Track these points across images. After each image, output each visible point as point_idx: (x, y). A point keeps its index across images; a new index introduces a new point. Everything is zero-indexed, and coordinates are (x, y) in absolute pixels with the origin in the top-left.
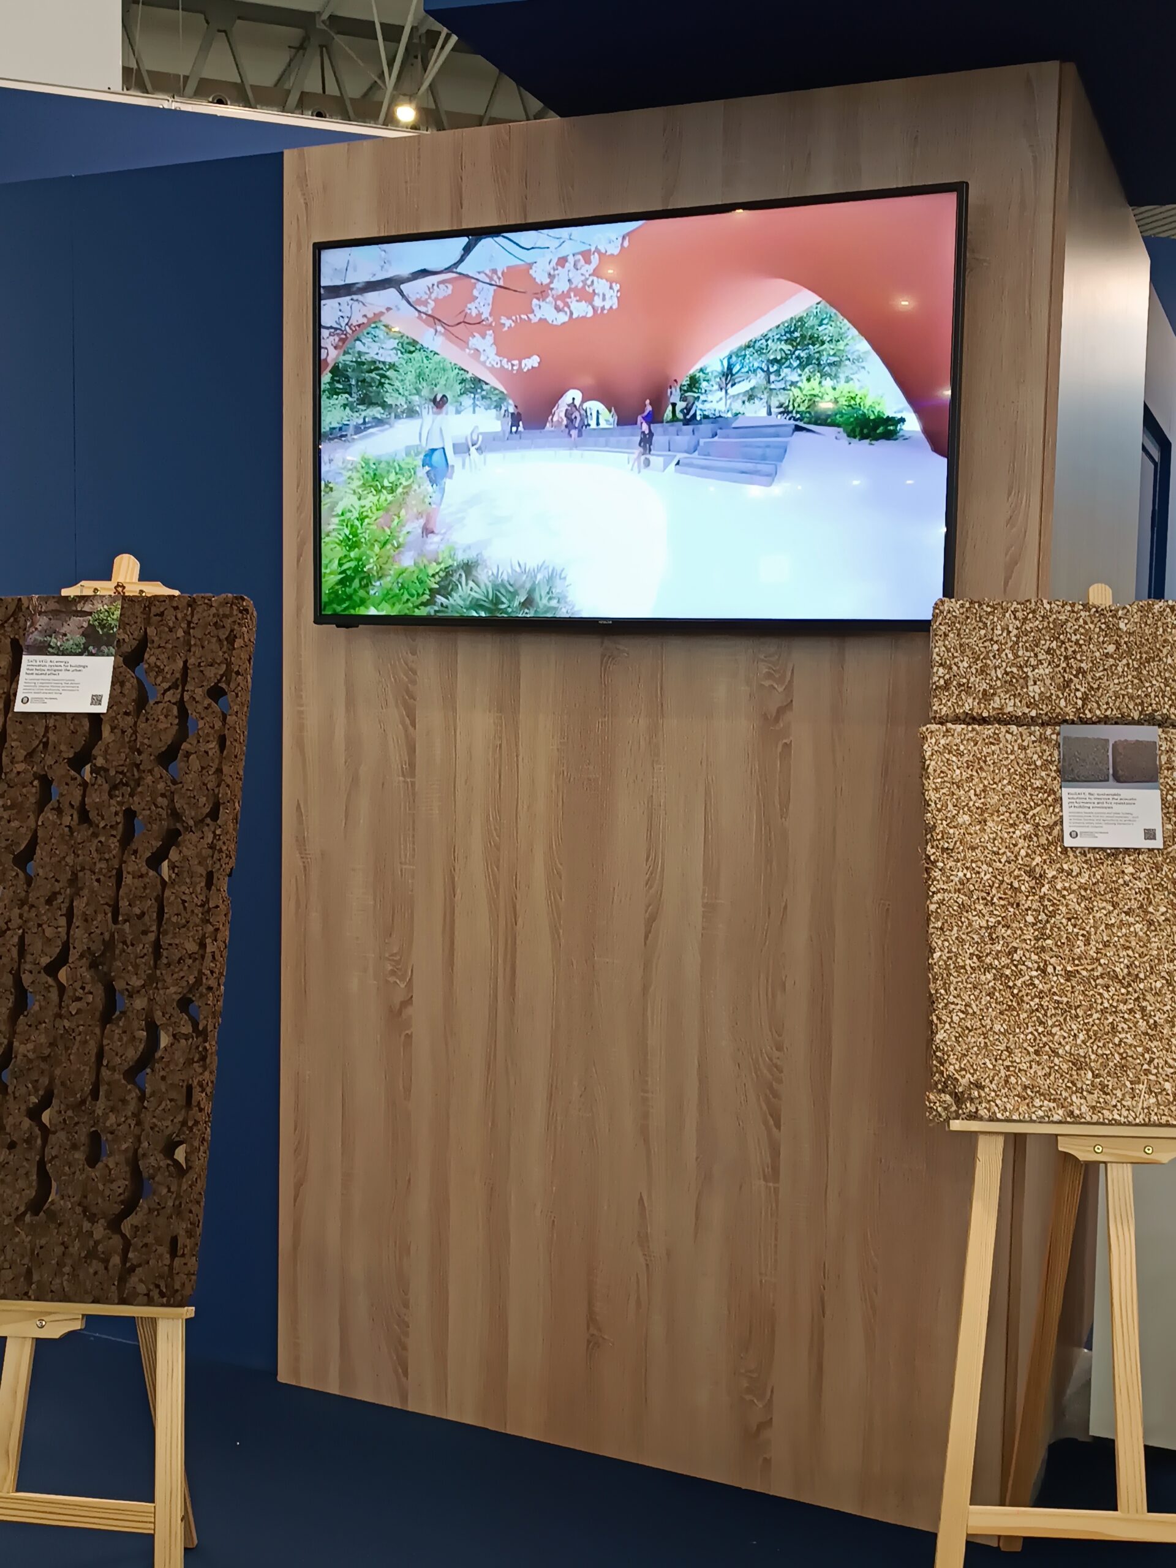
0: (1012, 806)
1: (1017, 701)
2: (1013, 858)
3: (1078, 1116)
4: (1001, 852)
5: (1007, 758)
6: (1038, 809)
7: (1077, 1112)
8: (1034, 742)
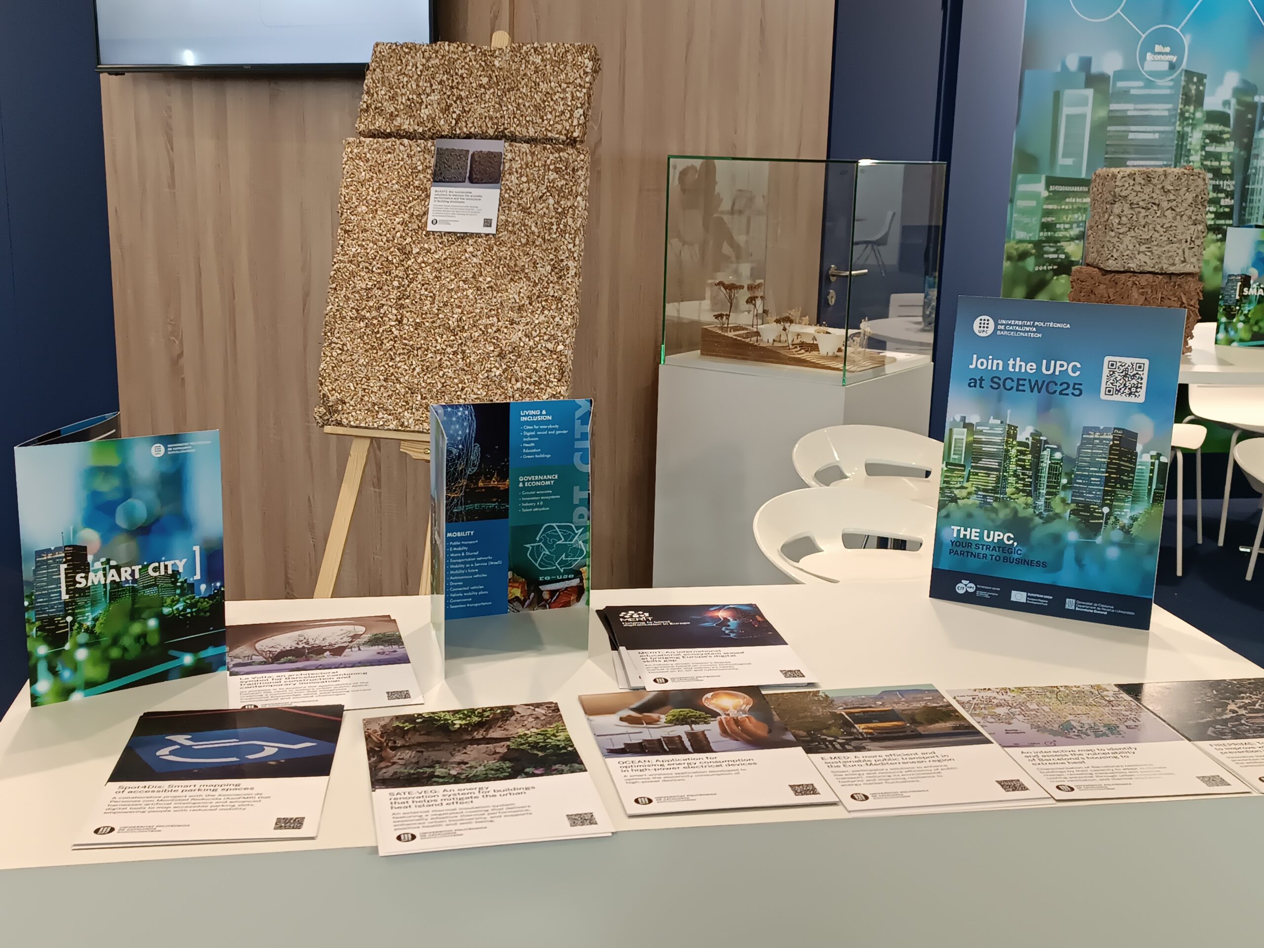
0: (397, 200)
1: (411, 120)
2: (391, 238)
3: (407, 427)
4: (384, 233)
5: (398, 164)
6: (415, 202)
7: (406, 423)
8: (419, 152)
